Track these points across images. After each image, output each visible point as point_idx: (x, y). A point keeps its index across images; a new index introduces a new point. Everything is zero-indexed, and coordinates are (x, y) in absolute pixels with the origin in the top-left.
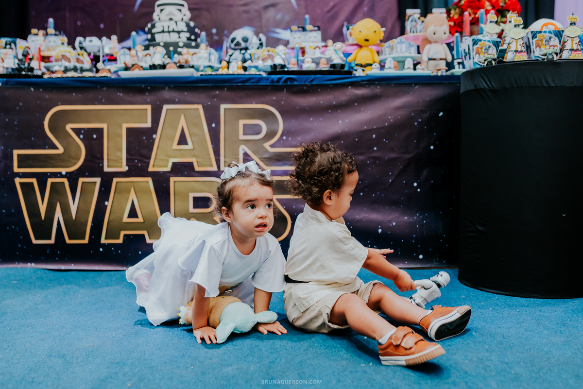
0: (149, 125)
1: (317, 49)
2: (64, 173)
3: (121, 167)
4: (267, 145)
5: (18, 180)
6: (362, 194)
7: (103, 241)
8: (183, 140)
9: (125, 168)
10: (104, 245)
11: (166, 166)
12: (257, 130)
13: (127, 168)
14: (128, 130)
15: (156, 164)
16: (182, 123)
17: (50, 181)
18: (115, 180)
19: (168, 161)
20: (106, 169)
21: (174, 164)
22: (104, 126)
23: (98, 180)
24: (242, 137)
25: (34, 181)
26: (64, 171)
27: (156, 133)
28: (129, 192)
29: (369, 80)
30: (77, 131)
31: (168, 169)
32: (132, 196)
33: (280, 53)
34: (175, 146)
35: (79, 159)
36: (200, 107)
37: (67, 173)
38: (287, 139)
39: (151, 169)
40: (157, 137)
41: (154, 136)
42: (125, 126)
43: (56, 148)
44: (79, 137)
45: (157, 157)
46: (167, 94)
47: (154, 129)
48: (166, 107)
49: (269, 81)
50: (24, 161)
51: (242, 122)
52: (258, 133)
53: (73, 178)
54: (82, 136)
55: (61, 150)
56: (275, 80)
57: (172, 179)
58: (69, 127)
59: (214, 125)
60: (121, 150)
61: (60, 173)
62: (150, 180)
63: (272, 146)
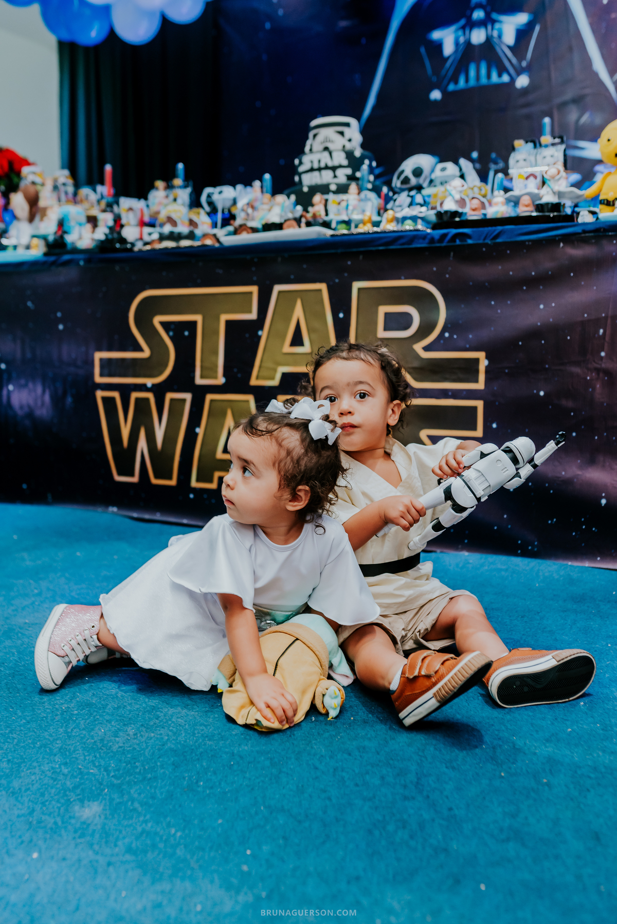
0: (253, 316)
1: (532, 178)
2: (149, 385)
3: (217, 378)
4: (418, 347)
5: (100, 394)
6: (574, 434)
7: (194, 483)
8: (297, 340)
9: (221, 380)
10: (195, 490)
11: (274, 379)
12: (402, 321)
13: (223, 380)
14: (227, 323)
15: (261, 374)
16: (298, 312)
17: (134, 395)
18: (209, 397)
19: (275, 371)
20: (199, 381)
21: (284, 375)
22: (198, 318)
23: (188, 396)
24: (382, 333)
25: (116, 395)
26: (149, 382)
27: (262, 328)
28: (224, 415)
31: (275, 382)
32: (230, 421)
33: (453, 192)
34: (287, 348)
35: (166, 365)
36: (323, 287)
37: (154, 385)
38: (451, 336)
39: (254, 382)
40: (264, 334)
41: (260, 333)
42: (224, 318)
43: (139, 349)
44: (169, 335)
45: (264, 364)
46: (279, 268)
47: (259, 323)
48: (277, 288)
49: (427, 241)
50: (109, 367)
51: (383, 310)
52: (406, 327)
53: (159, 391)
54: (171, 334)
55: (146, 353)
56: (437, 237)
58: (157, 320)
59: (341, 315)
60: (216, 353)
61: (145, 385)
62: (251, 398)
63: (426, 349)
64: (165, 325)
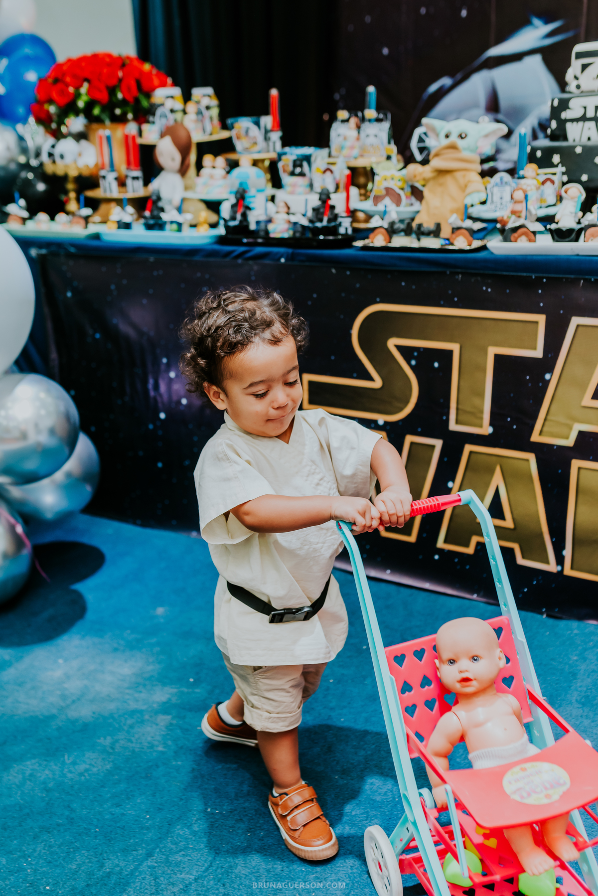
0: (537, 352)
2: (381, 422)
3: (481, 426)
7: (440, 544)
9: (487, 429)
10: (441, 551)
11: (567, 438)
13: (490, 430)
14: (498, 358)
15: (545, 429)
18: (468, 448)
19: (570, 428)
20: (453, 426)
21: (581, 434)
22: (455, 347)
23: (438, 444)
26: (381, 419)
27: (551, 370)
28: (491, 472)
31: (570, 442)
32: (497, 480)
34: (587, 400)
35: (407, 402)
37: (386, 423)
39: (535, 437)
40: (553, 378)
41: (547, 376)
42: (492, 351)
43: (370, 378)
44: (409, 363)
45: (549, 417)
46: (581, 294)
47: (548, 362)
48: (575, 321)
50: (318, 392)
53: (396, 432)
54: (413, 362)
55: (377, 383)
57: (576, 464)
58: (392, 343)
60: (482, 395)
61: (375, 422)
62: (531, 458)
64: (406, 352)
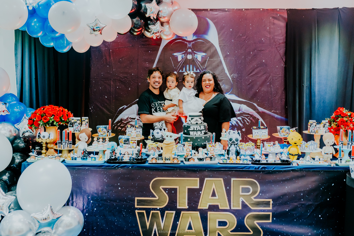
0: (198, 187)
1: (272, 146)
2: (158, 209)
3: (185, 206)
4: (252, 197)
5: (137, 211)
6: (295, 220)
8: (214, 195)
9: (187, 207)
11: (206, 207)
12: (248, 190)
13: (188, 207)
14: (189, 189)
15: (201, 205)
16: (214, 186)
17: (152, 212)
18: (182, 212)
19: (207, 204)
20: (178, 207)
21: (210, 206)
22: (178, 187)
23: (174, 212)
24: (241, 194)
25: (144, 212)
27: (201, 191)
28: (189, 218)
29: (300, 169)
30: (165, 189)
31: (207, 208)
32: (190, 220)
33: (258, 153)
34: (210, 197)
35: (165, 202)
36: (222, 179)
37: (160, 209)
38: (262, 195)
39: (199, 208)
40: (202, 193)
42: (187, 187)
43: (155, 197)
44: (166, 192)
45: (202, 202)
46: (206, 173)
47: (200, 189)
48: (206, 179)
49: (254, 168)
50: (140, 202)
51: (241, 187)
52: (249, 192)
53: (162, 211)
55: (157, 198)
56: (257, 168)
57: (209, 213)
58: (161, 187)
59: (228, 188)
60: (185, 199)
62: (198, 213)
63: (255, 198)
